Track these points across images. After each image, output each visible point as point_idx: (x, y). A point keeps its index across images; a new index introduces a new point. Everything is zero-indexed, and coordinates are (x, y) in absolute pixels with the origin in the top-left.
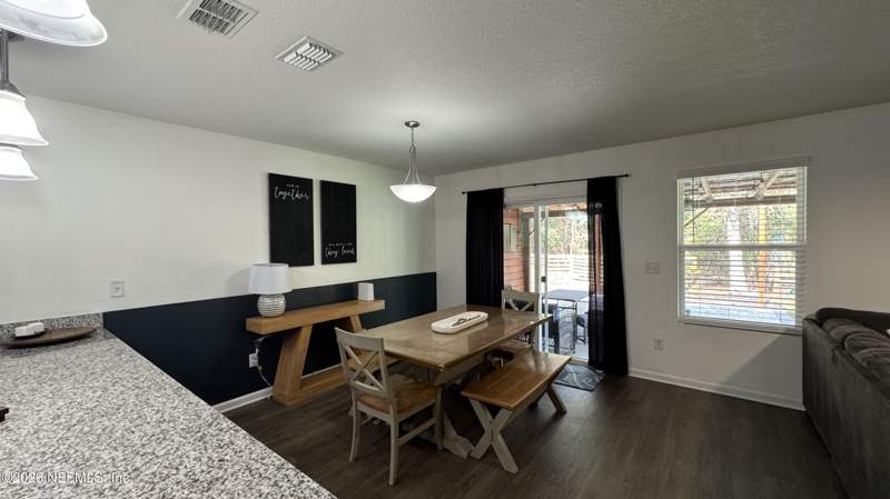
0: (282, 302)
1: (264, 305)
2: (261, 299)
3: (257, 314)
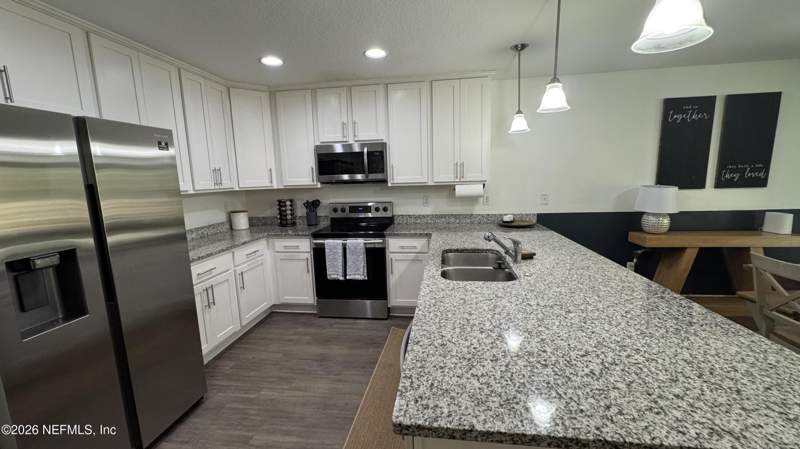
0: (666, 221)
1: (648, 222)
2: (645, 216)
3: (640, 229)
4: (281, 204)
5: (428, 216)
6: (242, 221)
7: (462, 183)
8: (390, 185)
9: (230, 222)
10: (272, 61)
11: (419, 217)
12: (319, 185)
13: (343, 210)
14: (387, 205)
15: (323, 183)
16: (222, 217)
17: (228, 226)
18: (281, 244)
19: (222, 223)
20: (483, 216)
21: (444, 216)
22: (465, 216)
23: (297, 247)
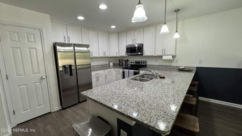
4: (119, 60)
5: (156, 65)
6: (111, 64)
7: (165, 55)
8: (144, 56)
9: (109, 64)
10: (113, 27)
11: (154, 65)
12: (127, 56)
13: (133, 62)
14: (144, 62)
15: (128, 55)
16: (107, 63)
17: (108, 65)
18: (117, 70)
19: (107, 64)
20: (174, 66)
21: (161, 66)
22: (168, 66)
23: (120, 71)
